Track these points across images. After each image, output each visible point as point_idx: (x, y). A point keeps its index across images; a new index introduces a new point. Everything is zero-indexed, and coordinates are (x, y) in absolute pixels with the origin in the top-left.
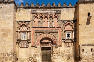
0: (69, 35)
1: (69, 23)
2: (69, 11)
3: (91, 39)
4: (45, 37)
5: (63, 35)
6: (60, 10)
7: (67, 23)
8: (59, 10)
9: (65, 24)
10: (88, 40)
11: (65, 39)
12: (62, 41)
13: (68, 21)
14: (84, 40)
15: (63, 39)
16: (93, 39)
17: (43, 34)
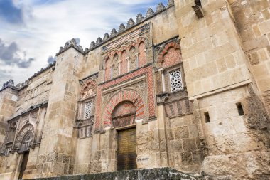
0: (177, 79)
1: (170, 45)
2: (167, 17)
3: (223, 69)
4: (121, 100)
5: (159, 83)
6: (148, 25)
7: (166, 47)
8: (146, 25)
9: (161, 51)
10: (214, 76)
11: (164, 95)
12: (160, 100)
13: (166, 42)
14: (200, 82)
15: (160, 96)
16: (229, 69)
17: (116, 94)
